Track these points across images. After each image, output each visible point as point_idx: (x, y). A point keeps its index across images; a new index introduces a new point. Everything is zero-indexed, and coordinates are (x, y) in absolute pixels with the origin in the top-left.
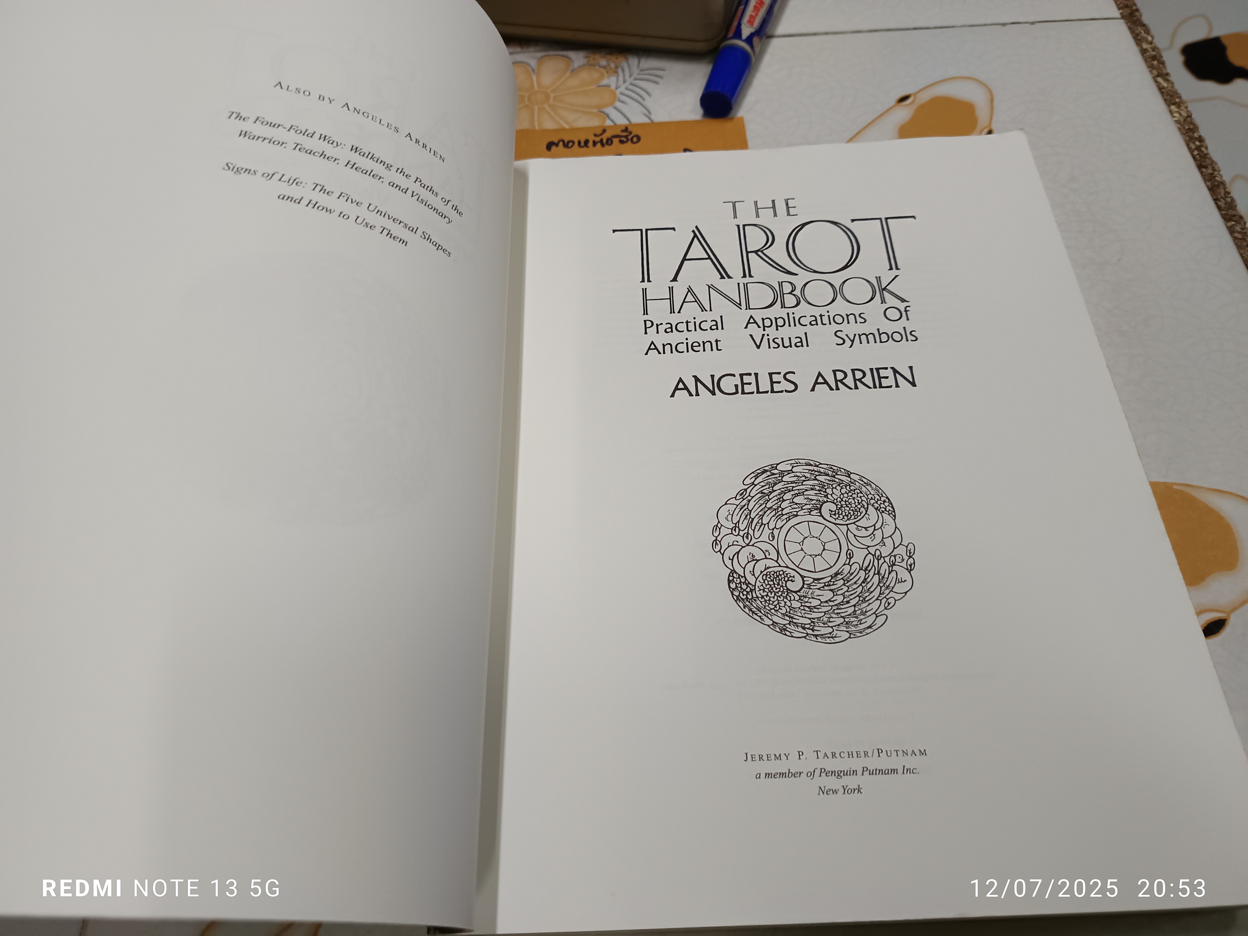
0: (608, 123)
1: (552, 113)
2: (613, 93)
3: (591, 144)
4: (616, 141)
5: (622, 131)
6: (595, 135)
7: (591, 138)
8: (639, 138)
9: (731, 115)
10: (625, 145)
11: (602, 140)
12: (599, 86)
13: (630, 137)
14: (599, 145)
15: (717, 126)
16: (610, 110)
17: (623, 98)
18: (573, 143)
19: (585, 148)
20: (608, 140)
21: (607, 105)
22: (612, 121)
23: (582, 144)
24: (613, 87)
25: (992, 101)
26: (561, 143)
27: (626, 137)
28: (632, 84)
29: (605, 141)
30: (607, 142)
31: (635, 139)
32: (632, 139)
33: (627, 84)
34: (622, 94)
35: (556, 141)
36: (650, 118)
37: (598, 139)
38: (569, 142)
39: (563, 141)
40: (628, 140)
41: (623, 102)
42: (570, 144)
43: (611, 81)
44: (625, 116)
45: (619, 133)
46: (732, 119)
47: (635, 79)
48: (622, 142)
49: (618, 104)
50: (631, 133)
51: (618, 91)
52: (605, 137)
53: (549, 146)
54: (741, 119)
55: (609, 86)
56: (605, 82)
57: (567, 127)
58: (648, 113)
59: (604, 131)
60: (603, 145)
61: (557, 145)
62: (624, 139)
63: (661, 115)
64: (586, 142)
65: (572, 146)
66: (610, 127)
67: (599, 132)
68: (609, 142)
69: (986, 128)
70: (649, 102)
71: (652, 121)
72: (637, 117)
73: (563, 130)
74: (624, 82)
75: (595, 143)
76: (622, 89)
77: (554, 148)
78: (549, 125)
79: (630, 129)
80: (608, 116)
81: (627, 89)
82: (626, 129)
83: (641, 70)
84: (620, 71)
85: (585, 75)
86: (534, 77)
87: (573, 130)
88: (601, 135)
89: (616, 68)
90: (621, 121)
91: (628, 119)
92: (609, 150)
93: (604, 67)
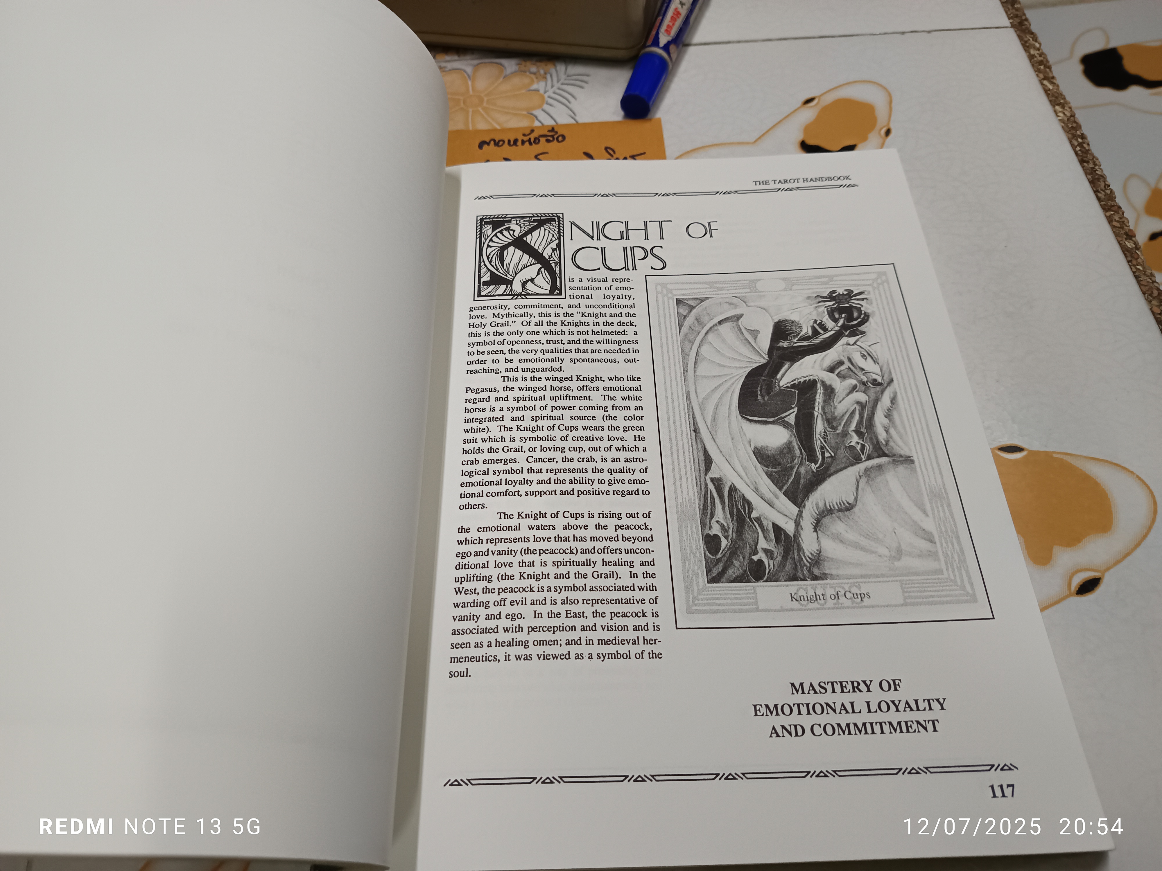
0: (537, 124)
1: (485, 115)
2: (542, 97)
3: (519, 143)
5: (549, 131)
6: (524, 135)
7: (520, 138)
8: (563, 138)
9: (649, 116)
10: (551, 144)
11: (530, 139)
12: (529, 91)
13: (555, 137)
14: (527, 143)
15: (637, 126)
16: (538, 113)
17: (551, 101)
18: (504, 141)
19: (514, 147)
20: (535, 139)
21: (535, 108)
22: (540, 122)
23: (512, 143)
24: (542, 91)
25: (890, 102)
26: (492, 142)
27: (552, 136)
28: (559, 89)
29: (532, 140)
30: (534, 142)
31: (560, 139)
32: (557, 139)
33: (555, 88)
34: (549, 97)
35: (488, 141)
36: (575, 119)
37: (526, 138)
38: (499, 141)
39: (494, 141)
40: (554, 139)
41: (550, 105)
42: (501, 143)
43: (540, 86)
44: (552, 117)
45: (546, 132)
46: (650, 120)
47: (562, 84)
48: (548, 141)
49: (546, 107)
50: (557, 133)
51: (546, 95)
52: (532, 137)
53: (481, 145)
54: (659, 120)
55: (538, 91)
56: (534, 86)
57: (498, 127)
58: (573, 114)
59: (532, 131)
60: (530, 144)
61: (488, 143)
62: (551, 139)
63: (584, 118)
64: (516, 141)
65: (502, 145)
66: (538, 127)
67: (527, 132)
68: (537, 141)
69: (884, 127)
70: (574, 105)
71: (577, 122)
72: (563, 118)
73: (495, 130)
74: (552, 86)
75: (523, 142)
76: (550, 93)
77: (485, 147)
78: (482, 126)
79: (556, 129)
80: (536, 117)
81: (554, 93)
82: (553, 130)
83: (568, 76)
84: (548, 76)
85: (516, 81)
86: (470, 83)
87: (504, 130)
88: (530, 134)
89: (545, 73)
90: (549, 122)
91: (555, 121)
92: (536, 149)
93: (535, 74)
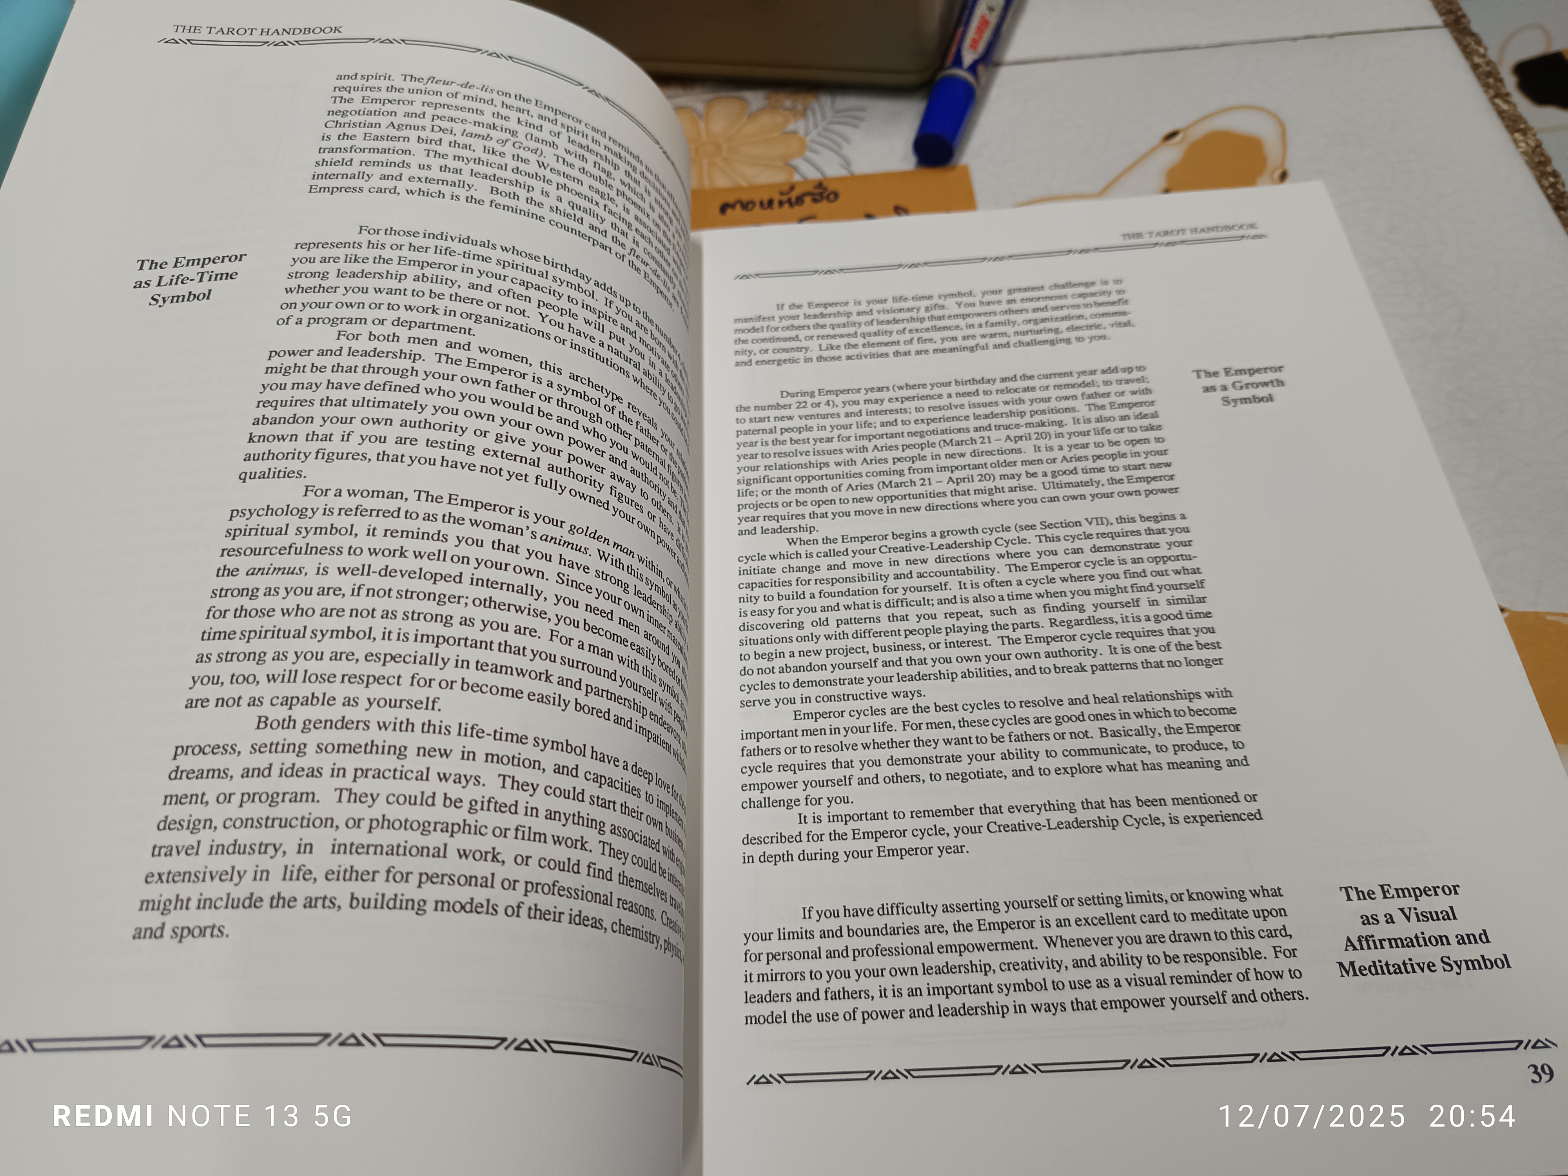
0: (797, 178)
1: (726, 168)
2: (802, 141)
3: (776, 204)
4: (808, 200)
5: (815, 187)
7: (777, 198)
8: (836, 195)
9: (952, 163)
10: (820, 204)
11: (790, 199)
12: (784, 133)
13: (826, 194)
14: (786, 206)
15: (935, 177)
16: (798, 162)
17: (815, 146)
18: (754, 203)
19: (769, 211)
20: (797, 198)
21: (794, 156)
22: (802, 175)
23: (765, 205)
24: (801, 132)
25: (1284, 135)
26: (739, 205)
27: (821, 194)
28: (825, 129)
29: (794, 200)
30: (797, 202)
31: (832, 197)
32: (828, 196)
33: (820, 128)
34: (813, 141)
35: (732, 202)
36: (849, 170)
37: (785, 198)
38: (748, 203)
39: (741, 202)
40: (822, 198)
41: (815, 152)
42: (750, 206)
43: (799, 125)
44: (817, 168)
45: (810, 188)
46: (953, 168)
47: (830, 123)
48: (815, 201)
49: (808, 154)
50: (825, 189)
51: (808, 138)
52: (794, 195)
53: (724, 208)
54: (966, 169)
55: (794, 133)
56: (791, 127)
57: (744, 184)
58: (847, 163)
59: (792, 188)
60: (791, 205)
61: (732, 206)
62: (818, 197)
63: (861, 167)
64: (771, 202)
65: (752, 209)
66: (800, 183)
67: (786, 188)
68: (800, 200)
69: (1277, 169)
70: (848, 151)
71: (853, 174)
72: (833, 169)
73: (740, 188)
74: (816, 126)
75: (781, 203)
76: (813, 134)
77: (729, 211)
78: (722, 182)
79: (825, 184)
80: (796, 169)
81: (819, 135)
82: (820, 185)
83: (837, 112)
84: (809, 113)
85: (766, 120)
86: (702, 125)
87: (753, 188)
88: (789, 193)
89: (805, 110)
90: (813, 175)
91: (822, 173)
92: (799, 210)
93: (790, 110)
